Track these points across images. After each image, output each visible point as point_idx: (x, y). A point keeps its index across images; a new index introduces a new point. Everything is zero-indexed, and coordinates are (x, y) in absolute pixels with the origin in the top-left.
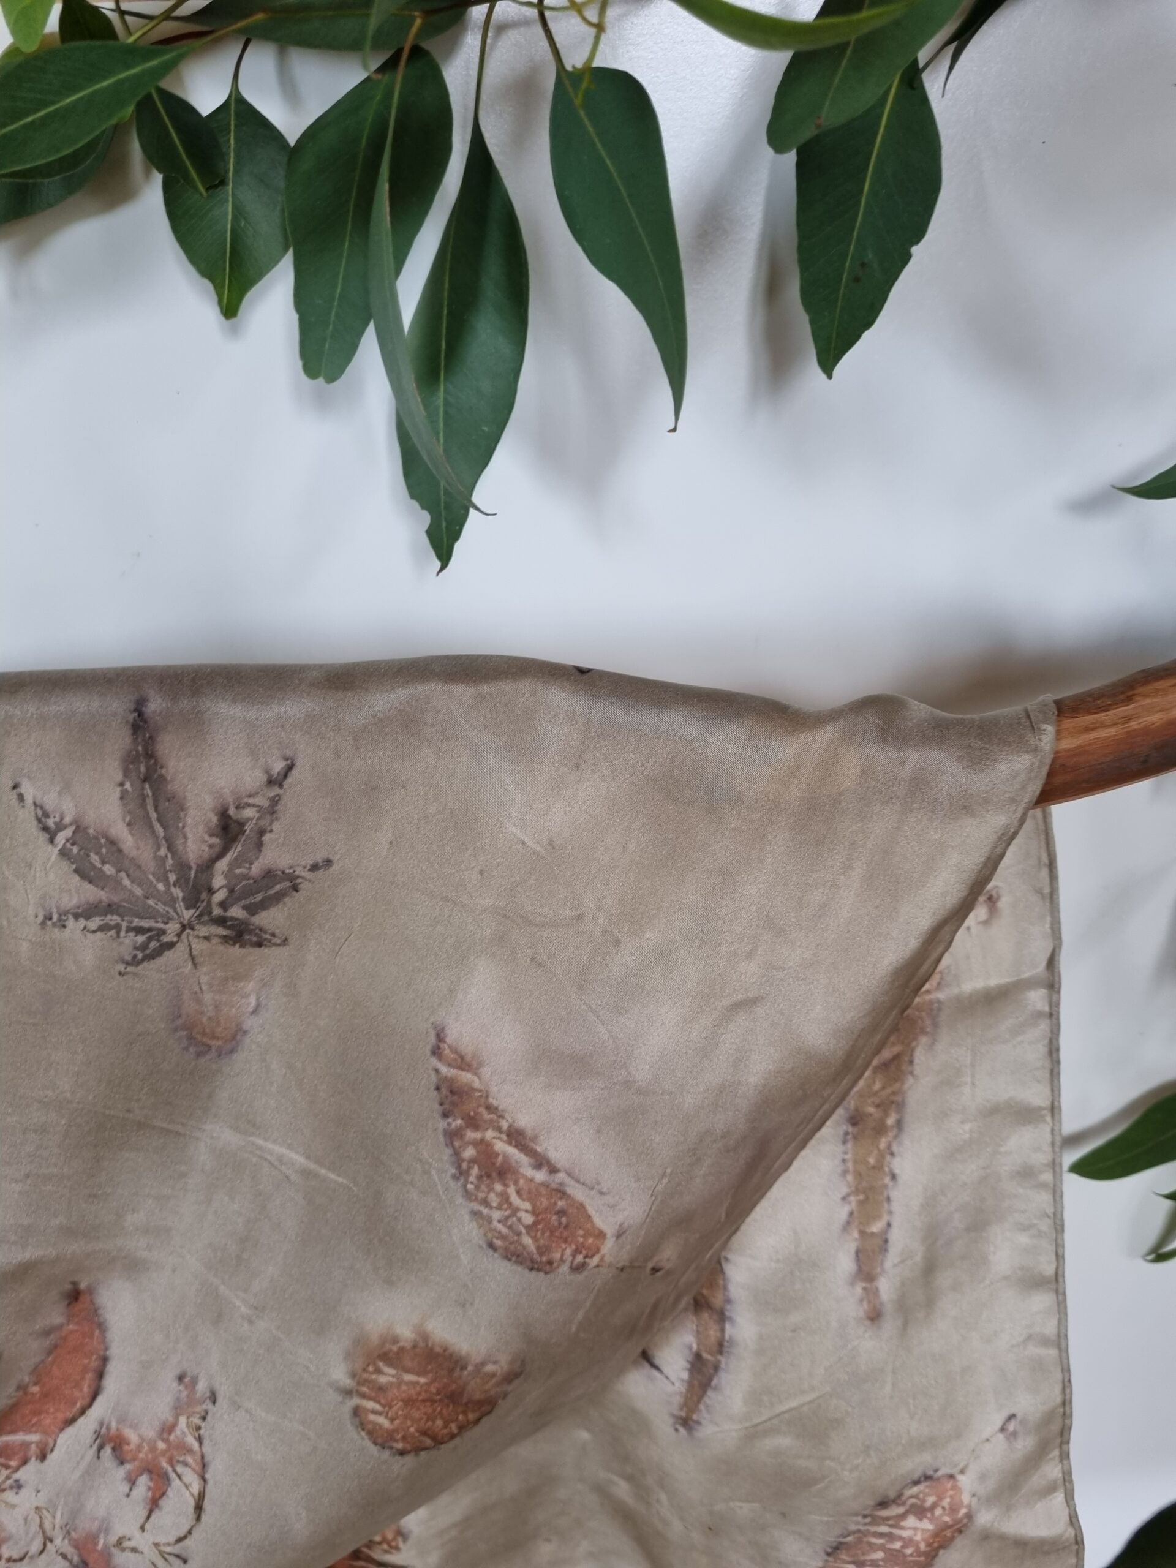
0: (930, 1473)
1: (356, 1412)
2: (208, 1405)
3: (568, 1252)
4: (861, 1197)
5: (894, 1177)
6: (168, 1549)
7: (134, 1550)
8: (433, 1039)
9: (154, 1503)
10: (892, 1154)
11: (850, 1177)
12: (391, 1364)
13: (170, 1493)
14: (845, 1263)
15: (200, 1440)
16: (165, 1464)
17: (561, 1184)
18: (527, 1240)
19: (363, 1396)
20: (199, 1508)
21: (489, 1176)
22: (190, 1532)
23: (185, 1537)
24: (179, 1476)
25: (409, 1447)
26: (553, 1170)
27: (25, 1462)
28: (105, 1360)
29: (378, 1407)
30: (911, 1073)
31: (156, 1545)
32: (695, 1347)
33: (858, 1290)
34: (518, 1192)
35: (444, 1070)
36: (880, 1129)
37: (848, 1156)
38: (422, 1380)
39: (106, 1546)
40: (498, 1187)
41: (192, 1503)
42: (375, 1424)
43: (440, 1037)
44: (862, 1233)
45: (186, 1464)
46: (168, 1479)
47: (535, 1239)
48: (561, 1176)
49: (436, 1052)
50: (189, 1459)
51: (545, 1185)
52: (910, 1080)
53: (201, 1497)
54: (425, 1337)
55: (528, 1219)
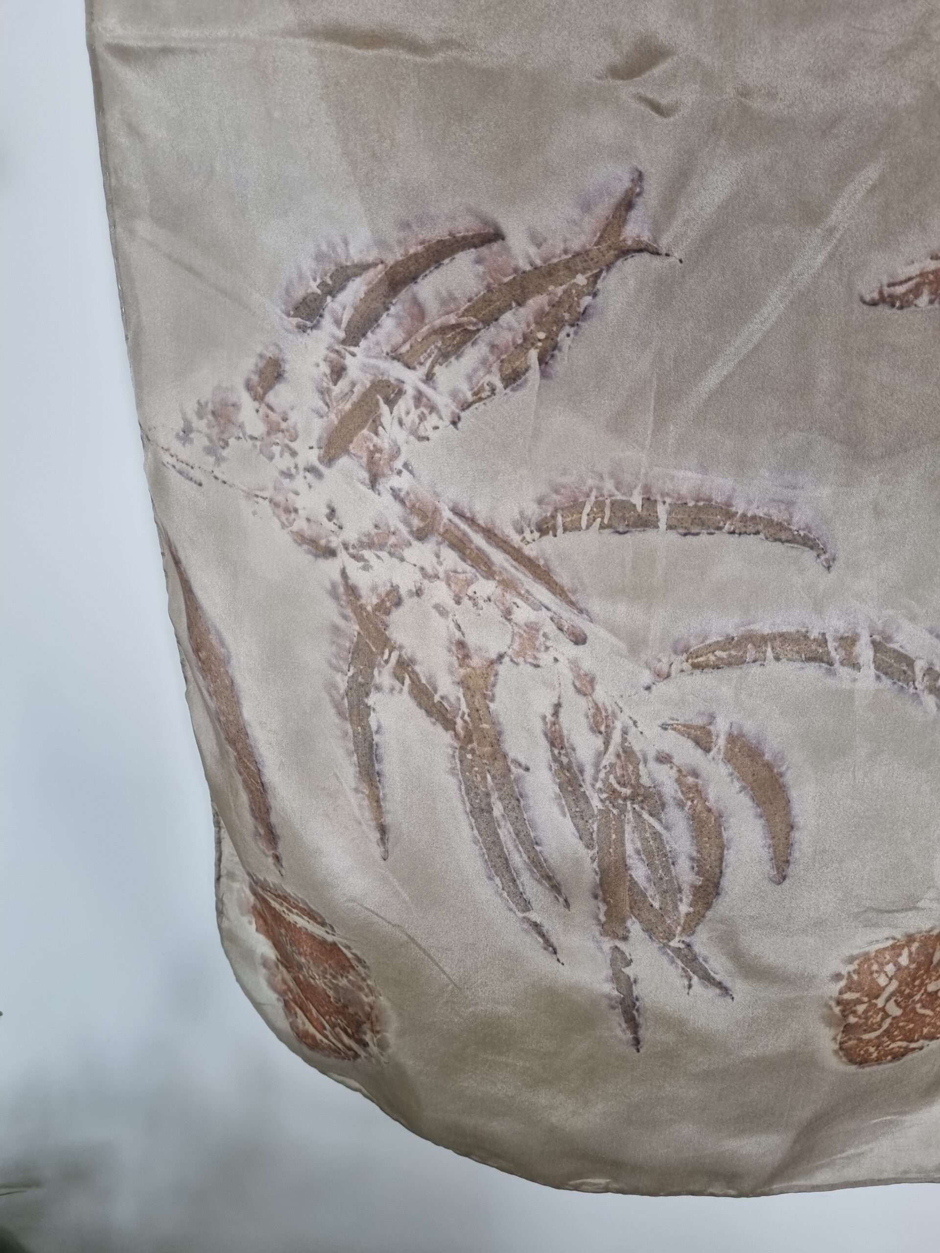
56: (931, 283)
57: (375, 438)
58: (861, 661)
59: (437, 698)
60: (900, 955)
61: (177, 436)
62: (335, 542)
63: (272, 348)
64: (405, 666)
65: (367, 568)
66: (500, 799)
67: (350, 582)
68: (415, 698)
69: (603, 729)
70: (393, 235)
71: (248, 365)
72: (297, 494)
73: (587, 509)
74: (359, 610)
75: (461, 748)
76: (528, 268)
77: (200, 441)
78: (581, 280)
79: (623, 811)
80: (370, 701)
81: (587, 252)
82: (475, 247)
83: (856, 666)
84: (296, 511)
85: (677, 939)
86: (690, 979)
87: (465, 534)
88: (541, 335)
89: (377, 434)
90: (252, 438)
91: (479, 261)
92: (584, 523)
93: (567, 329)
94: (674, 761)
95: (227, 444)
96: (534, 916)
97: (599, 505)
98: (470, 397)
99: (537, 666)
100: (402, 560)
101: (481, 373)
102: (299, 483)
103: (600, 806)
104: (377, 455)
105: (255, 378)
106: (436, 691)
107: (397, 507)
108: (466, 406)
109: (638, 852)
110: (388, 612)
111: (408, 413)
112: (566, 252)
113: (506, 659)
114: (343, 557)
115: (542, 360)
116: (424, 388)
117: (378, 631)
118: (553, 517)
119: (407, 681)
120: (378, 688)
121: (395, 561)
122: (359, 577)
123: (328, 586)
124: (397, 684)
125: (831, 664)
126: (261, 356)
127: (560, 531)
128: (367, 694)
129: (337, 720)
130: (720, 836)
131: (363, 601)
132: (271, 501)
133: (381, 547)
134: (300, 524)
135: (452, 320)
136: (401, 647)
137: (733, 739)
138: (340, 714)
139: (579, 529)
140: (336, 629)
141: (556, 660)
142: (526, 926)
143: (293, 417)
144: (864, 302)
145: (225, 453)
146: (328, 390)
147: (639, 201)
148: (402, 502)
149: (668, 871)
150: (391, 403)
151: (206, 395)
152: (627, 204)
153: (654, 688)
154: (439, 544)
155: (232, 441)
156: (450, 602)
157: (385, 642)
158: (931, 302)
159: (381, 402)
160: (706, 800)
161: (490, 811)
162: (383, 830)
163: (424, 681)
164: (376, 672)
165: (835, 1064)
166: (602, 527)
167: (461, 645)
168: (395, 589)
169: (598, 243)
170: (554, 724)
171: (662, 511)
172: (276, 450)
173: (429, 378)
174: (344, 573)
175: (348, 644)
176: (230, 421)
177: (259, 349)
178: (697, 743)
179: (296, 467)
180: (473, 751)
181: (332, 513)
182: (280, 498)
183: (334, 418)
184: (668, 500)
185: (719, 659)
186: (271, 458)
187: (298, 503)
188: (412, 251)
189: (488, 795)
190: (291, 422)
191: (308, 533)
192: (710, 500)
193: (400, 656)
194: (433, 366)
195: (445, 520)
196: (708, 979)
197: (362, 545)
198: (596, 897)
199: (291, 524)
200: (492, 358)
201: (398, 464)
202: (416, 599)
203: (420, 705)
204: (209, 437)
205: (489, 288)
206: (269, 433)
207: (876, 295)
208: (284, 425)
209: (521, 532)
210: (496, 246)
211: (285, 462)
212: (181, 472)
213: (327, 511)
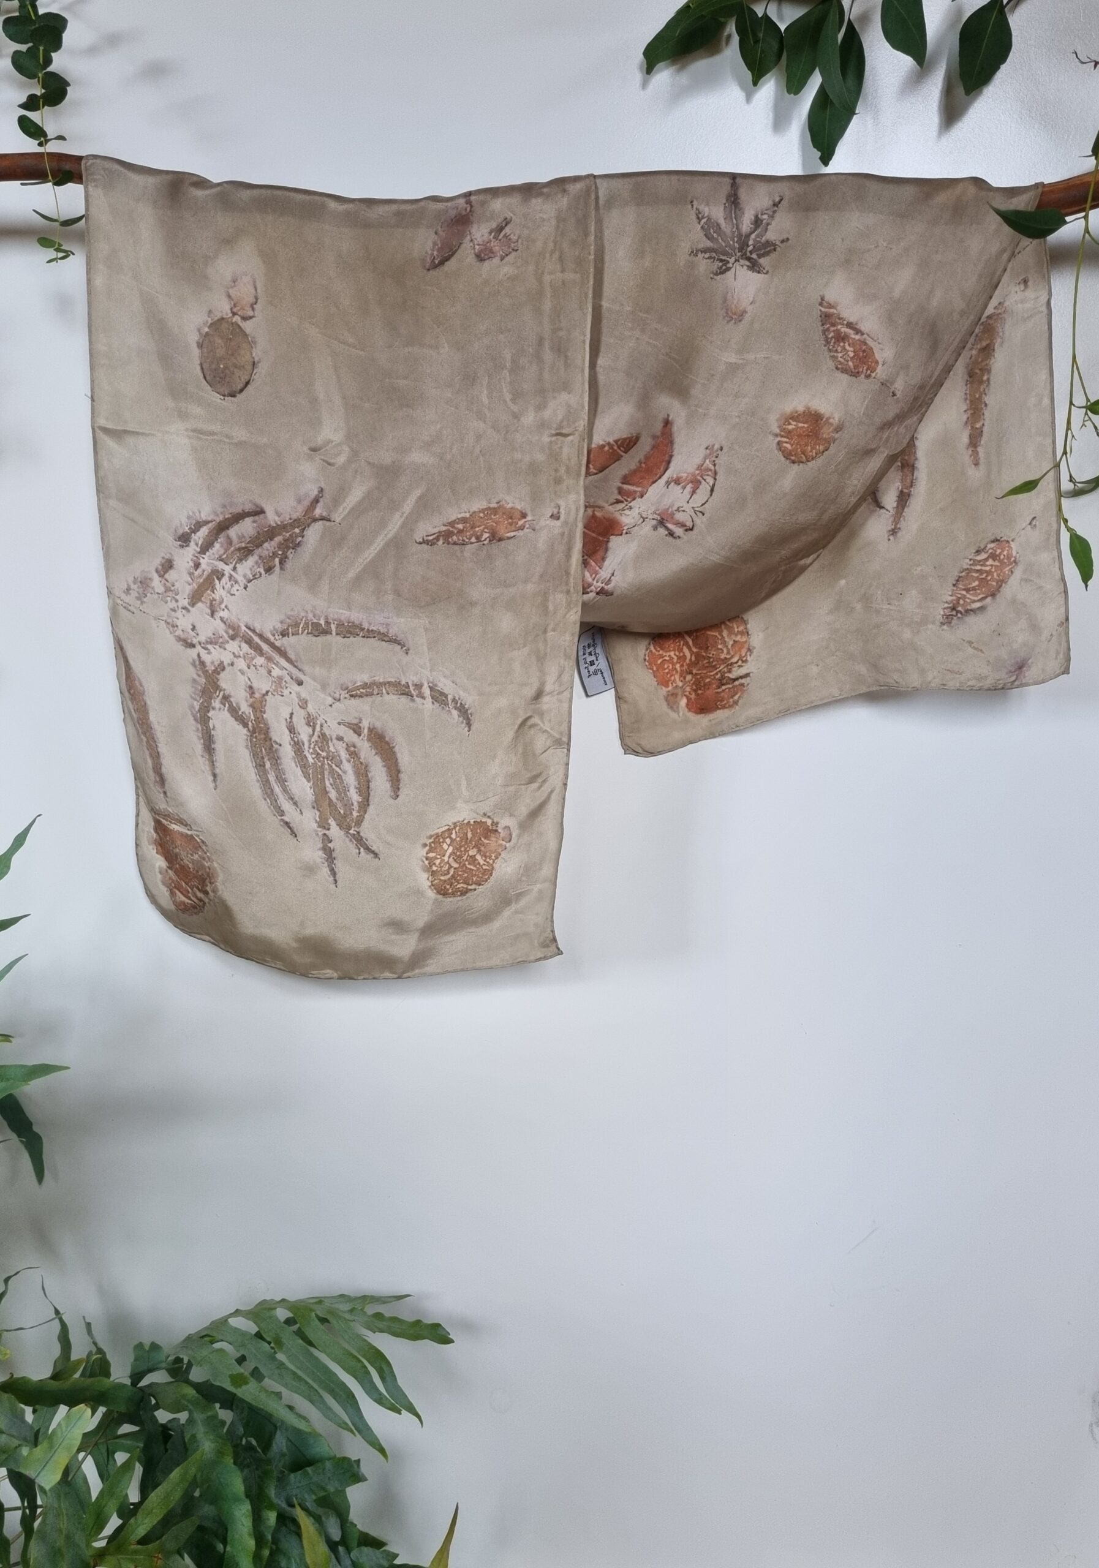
0: (999, 538)
1: (779, 443)
2: (719, 452)
3: (865, 368)
4: (972, 412)
5: (986, 405)
6: (697, 509)
7: (684, 511)
8: (820, 300)
9: (694, 492)
10: (985, 394)
11: (968, 402)
12: (795, 421)
13: (701, 487)
14: (965, 440)
15: (715, 465)
16: (699, 478)
17: (865, 339)
18: (850, 363)
19: (782, 436)
20: (712, 490)
21: (838, 341)
22: (707, 501)
23: (705, 503)
24: (705, 480)
25: (797, 460)
26: (863, 334)
27: (634, 499)
28: (671, 456)
29: (787, 440)
30: (994, 356)
31: (693, 508)
32: (900, 488)
33: (970, 452)
34: (849, 345)
35: (823, 309)
36: (981, 382)
37: (968, 392)
38: (806, 425)
39: (672, 512)
40: (842, 344)
41: (709, 488)
42: (785, 447)
43: (822, 299)
44: (972, 427)
45: (708, 475)
46: (700, 482)
47: (853, 362)
48: (865, 336)
49: (821, 304)
50: (710, 473)
51: (859, 340)
52: (993, 360)
53: (714, 485)
54: (808, 408)
55: (851, 354)
56: (443, 536)
57: (213, 595)
58: (425, 695)
59: (240, 713)
60: (452, 834)
61: (124, 591)
62: (195, 641)
63: (168, 555)
64: (226, 698)
65: (209, 653)
66: (269, 760)
67: (202, 659)
68: (230, 713)
69: (311, 724)
70: (219, 510)
71: (157, 562)
72: (178, 619)
73: (301, 626)
74: (205, 672)
75: (251, 736)
76: (275, 525)
77: (134, 594)
78: (297, 530)
79: (323, 764)
80: (210, 715)
81: (300, 519)
82: (253, 516)
83: (424, 698)
84: (177, 626)
85: (353, 829)
86: (359, 849)
87: (251, 637)
88: (280, 553)
89: (214, 593)
90: (158, 593)
91: (254, 522)
92: (300, 632)
93: (291, 550)
94: (345, 739)
95: (146, 596)
96: (286, 819)
97: (306, 624)
98: (252, 578)
99: (282, 696)
100: (225, 649)
101: (256, 567)
102: (179, 614)
103: (313, 762)
104: (214, 602)
105: (160, 567)
106: (240, 709)
107: (222, 625)
108: (250, 581)
109: (331, 784)
110: (219, 674)
111: (226, 584)
112: (290, 519)
113: (270, 693)
114: (199, 648)
115: (280, 563)
116: (232, 573)
117: (214, 682)
118: (288, 629)
119: (227, 705)
120: (214, 709)
121: (222, 650)
122: (206, 657)
123: (191, 661)
124: (222, 706)
125: (412, 696)
126: (163, 558)
127: (291, 635)
128: (208, 711)
129: (194, 722)
130: (367, 776)
131: (207, 668)
132: (166, 621)
133: (216, 643)
134: (179, 632)
135: (243, 545)
136: (224, 690)
137: (371, 730)
138: (196, 720)
139: (298, 634)
140: (194, 680)
141: (291, 693)
142: (282, 823)
143: (177, 585)
144: (416, 542)
145: (145, 600)
146: (193, 573)
147: (321, 500)
148: (225, 623)
149: (346, 794)
150: (219, 579)
151: (138, 574)
152: (316, 501)
153: (333, 706)
154: (240, 641)
155: (149, 595)
156: (245, 668)
157: (217, 688)
158: (443, 543)
159: (216, 579)
160: (360, 758)
161: (264, 766)
162: (215, 775)
163: (234, 705)
164: (213, 701)
165: (431, 894)
166: (308, 633)
167: (251, 687)
168: (222, 662)
169: (304, 516)
170: (290, 722)
171: (333, 627)
172: (169, 599)
173: (234, 569)
174: (199, 655)
175: (200, 688)
176: (148, 586)
177: (163, 555)
178: (355, 732)
179: (178, 607)
180: (256, 737)
181: (194, 628)
182: (170, 621)
183: (195, 586)
184: (336, 622)
185: (362, 693)
186: (166, 602)
187: (179, 623)
188: (227, 517)
189: (263, 758)
190: (176, 587)
191: (182, 636)
192: (353, 623)
193: (224, 694)
194: (236, 564)
195: (243, 631)
196: (368, 849)
197: (207, 643)
198: (314, 808)
199: (175, 632)
200: (260, 561)
201: (223, 606)
202: (231, 667)
203: (232, 716)
204: (138, 593)
205: (258, 532)
206: (165, 592)
207: (421, 540)
208: (173, 588)
209: (274, 635)
210: (262, 516)
211: (173, 605)
212: (125, 607)
213: (192, 627)
